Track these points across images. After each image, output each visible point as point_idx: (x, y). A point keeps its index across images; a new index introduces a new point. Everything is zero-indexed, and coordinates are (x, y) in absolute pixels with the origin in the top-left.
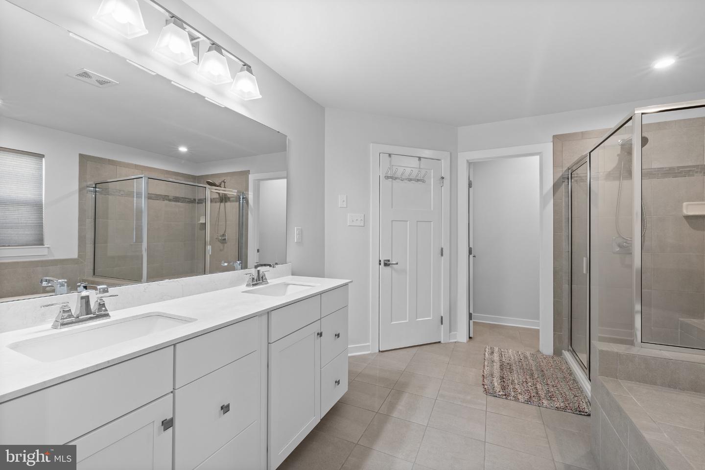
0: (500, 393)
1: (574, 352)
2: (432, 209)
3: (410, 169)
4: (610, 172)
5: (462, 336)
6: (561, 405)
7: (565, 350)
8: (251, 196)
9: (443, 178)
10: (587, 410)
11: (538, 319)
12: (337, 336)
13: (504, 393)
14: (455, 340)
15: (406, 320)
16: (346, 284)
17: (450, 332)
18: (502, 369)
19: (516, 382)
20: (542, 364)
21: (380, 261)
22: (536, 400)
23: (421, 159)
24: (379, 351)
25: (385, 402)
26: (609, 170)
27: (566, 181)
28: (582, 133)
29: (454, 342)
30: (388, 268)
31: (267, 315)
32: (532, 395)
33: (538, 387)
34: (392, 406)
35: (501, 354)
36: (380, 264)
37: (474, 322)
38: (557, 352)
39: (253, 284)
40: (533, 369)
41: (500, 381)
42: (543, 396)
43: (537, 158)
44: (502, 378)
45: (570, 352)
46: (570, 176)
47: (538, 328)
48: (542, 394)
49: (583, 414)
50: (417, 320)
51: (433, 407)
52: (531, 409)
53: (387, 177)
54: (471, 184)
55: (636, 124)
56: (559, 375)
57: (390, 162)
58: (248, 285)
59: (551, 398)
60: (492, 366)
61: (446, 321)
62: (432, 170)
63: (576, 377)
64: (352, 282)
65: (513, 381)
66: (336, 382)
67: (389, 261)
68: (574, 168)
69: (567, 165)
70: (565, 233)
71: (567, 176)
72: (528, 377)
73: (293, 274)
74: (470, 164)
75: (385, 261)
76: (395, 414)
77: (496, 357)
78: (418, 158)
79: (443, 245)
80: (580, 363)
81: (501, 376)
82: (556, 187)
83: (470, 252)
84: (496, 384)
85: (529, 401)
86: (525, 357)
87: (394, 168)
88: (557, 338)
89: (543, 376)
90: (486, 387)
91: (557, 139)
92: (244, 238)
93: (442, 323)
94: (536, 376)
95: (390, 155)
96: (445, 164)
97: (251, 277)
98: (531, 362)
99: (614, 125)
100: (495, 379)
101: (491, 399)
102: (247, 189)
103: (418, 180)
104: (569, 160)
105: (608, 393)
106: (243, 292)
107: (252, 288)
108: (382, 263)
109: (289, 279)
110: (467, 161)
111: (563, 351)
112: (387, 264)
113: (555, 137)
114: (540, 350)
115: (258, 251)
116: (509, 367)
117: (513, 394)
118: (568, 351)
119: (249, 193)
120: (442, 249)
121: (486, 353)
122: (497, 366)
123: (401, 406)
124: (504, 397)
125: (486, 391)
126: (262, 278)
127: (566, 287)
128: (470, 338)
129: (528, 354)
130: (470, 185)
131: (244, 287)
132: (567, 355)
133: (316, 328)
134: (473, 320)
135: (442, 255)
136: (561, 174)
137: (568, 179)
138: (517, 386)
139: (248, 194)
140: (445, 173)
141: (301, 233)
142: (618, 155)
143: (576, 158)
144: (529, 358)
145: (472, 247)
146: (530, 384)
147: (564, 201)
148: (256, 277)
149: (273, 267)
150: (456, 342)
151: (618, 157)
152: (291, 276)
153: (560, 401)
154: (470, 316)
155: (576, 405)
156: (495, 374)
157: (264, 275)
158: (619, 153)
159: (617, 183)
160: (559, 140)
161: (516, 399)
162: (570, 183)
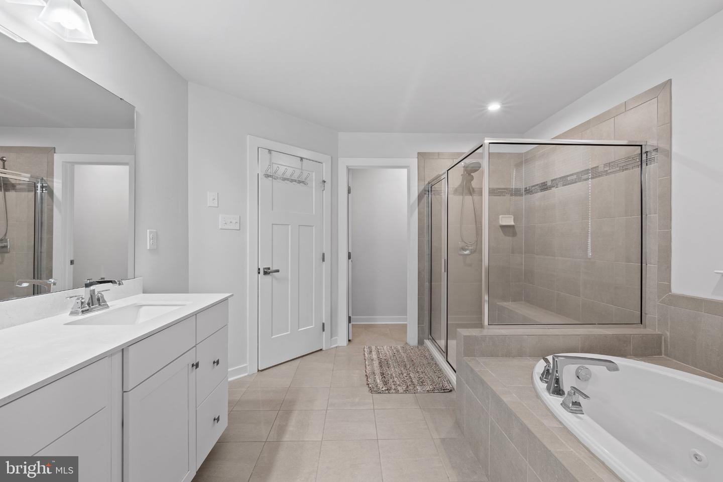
0: (383, 389)
1: (433, 340)
2: (314, 213)
3: (292, 169)
4: (457, 188)
5: (341, 340)
6: (431, 387)
7: (426, 340)
8: (57, 186)
9: (325, 182)
10: (448, 387)
11: (406, 315)
12: (216, 364)
13: (386, 389)
14: (336, 345)
15: (288, 332)
16: (226, 299)
17: (331, 337)
18: (381, 366)
19: (394, 375)
20: (411, 354)
21: (259, 269)
22: (412, 388)
23: (303, 160)
24: (258, 371)
25: (274, 426)
26: (456, 187)
27: (427, 193)
28: (439, 153)
29: (334, 348)
30: (268, 277)
31: (121, 353)
32: (409, 384)
33: (411, 375)
34: (282, 430)
35: (378, 352)
36: (259, 273)
37: (352, 324)
38: (421, 342)
39: (83, 311)
40: (405, 360)
41: (381, 377)
42: (416, 383)
43: (405, 171)
44: (382, 374)
45: (430, 340)
46: (430, 189)
47: (406, 323)
48: (416, 382)
49: (446, 391)
50: (300, 330)
51: (325, 418)
52: (409, 397)
53: (267, 176)
54: (350, 190)
55: (484, 151)
56: (425, 362)
57: (270, 159)
58: (72, 313)
59: (422, 383)
60: (372, 365)
61: (327, 327)
62: (314, 173)
63: (437, 361)
64: (232, 295)
65: (392, 375)
66: (214, 420)
67: (269, 269)
68: (433, 183)
69: (428, 180)
70: (426, 238)
71: (427, 189)
72: (402, 369)
73: (144, 292)
74: (349, 170)
75: (265, 269)
76: (287, 437)
77: (374, 356)
78: (299, 159)
79: (324, 250)
80: (439, 348)
81: (381, 373)
82: (420, 197)
83: (349, 257)
84: (378, 381)
85: (406, 391)
86: (398, 351)
87: (275, 167)
88: (420, 330)
89: (413, 365)
90: (370, 386)
91: (421, 155)
92: (45, 245)
93: (324, 330)
94: (408, 367)
95: (270, 151)
96: (326, 168)
97: (79, 301)
98: (402, 354)
99: (467, 150)
100: (377, 377)
101: (376, 396)
102: (51, 174)
103: (300, 182)
104: (430, 176)
105: (472, 371)
106: (65, 324)
107: (81, 317)
108: (262, 272)
109: (141, 298)
110: (347, 167)
111: (425, 340)
112: (267, 272)
113: (419, 153)
114: (408, 342)
115: (72, 262)
116: (386, 363)
117: (393, 387)
118: (428, 340)
119: (55, 180)
120: (323, 255)
121: (366, 353)
122: (376, 363)
123: (292, 427)
124: (387, 392)
125: (371, 390)
126: (98, 300)
127: (427, 284)
128: (349, 341)
129: (399, 347)
130: (349, 192)
131: (66, 316)
132: (428, 343)
133: (190, 359)
134: (352, 323)
135: (323, 260)
136: (423, 187)
137: (429, 192)
138: (396, 379)
139: (53, 182)
140: (327, 177)
141: (156, 238)
142: (462, 175)
143: (434, 175)
144: (401, 351)
145: (351, 251)
146: (405, 375)
147: (426, 210)
148: (86, 300)
149: (120, 284)
150: (336, 347)
151: (461, 177)
152: (142, 295)
153: (429, 384)
154: (350, 318)
155: (441, 385)
156: (376, 372)
157: (102, 297)
158: (462, 173)
159: (461, 197)
160: (422, 156)
161: (397, 392)
162: (430, 195)
